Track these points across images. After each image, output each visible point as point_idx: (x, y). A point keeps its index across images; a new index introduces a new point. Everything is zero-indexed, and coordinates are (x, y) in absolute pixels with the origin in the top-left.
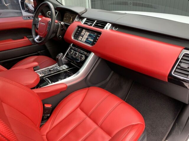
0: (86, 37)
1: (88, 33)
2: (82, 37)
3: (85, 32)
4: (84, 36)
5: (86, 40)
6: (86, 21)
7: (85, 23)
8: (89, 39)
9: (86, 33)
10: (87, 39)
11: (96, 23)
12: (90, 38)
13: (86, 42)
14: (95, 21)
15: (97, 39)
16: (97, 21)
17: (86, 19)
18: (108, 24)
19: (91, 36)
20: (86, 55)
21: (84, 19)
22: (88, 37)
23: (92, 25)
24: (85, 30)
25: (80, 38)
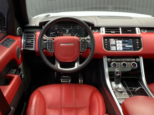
0: (121, 45)
1: (121, 41)
2: (115, 47)
3: (115, 41)
4: (117, 45)
5: (123, 48)
6: (106, 30)
7: (106, 33)
9: (117, 41)
11: (122, 30)
12: (127, 45)
13: (123, 50)
14: (119, 29)
15: (138, 44)
16: (122, 28)
17: (104, 28)
18: (137, 29)
19: (126, 43)
20: (136, 61)
21: (101, 28)
22: (124, 45)
23: (119, 33)
24: (113, 39)
25: (113, 48)
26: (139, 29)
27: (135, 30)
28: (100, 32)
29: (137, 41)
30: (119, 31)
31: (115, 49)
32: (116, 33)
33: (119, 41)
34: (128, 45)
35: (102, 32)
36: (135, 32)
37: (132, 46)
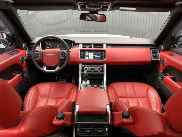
0: (92, 56)
1: (92, 53)
2: (88, 57)
3: (88, 53)
4: (90, 56)
6: (83, 46)
7: (83, 47)
8: (96, 57)
9: (90, 53)
10: (94, 57)
11: (94, 46)
13: (93, 59)
14: (92, 45)
15: (103, 55)
16: (94, 44)
17: (82, 45)
18: (104, 45)
19: (96, 54)
20: (101, 67)
21: (80, 45)
22: (94, 56)
23: (92, 48)
24: (87, 52)
25: (87, 58)
26: (106, 45)
27: (103, 46)
28: (79, 47)
29: (103, 53)
30: (92, 46)
31: (88, 59)
32: (89, 48)
33: (91, 53)
34: (97, 56)
35: (80, 47)
36: (103, 47)
37: (100, 57)
